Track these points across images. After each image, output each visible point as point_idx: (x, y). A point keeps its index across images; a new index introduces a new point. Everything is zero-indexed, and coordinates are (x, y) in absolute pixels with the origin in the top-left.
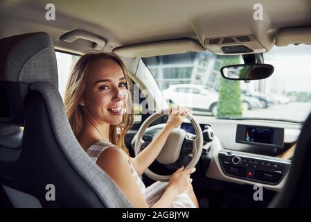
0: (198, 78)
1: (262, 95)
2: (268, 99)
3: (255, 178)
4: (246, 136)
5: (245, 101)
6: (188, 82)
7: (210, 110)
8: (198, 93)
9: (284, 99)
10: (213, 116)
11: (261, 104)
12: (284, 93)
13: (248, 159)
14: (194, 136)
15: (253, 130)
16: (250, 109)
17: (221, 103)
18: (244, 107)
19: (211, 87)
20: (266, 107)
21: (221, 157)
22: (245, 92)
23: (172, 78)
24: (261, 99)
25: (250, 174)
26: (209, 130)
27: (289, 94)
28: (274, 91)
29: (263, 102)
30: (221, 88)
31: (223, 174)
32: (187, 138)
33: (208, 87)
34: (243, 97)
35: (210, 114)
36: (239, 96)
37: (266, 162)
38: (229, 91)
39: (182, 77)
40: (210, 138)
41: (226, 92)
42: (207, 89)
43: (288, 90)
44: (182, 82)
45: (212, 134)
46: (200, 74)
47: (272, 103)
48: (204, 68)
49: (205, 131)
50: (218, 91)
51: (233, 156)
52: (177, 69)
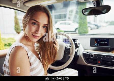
0: (69, 18)
1: (96, 23)
2: (98, 25)
3: (101, 64)
4: (95, 43)
5: (89, 27)
6: (65, 20)
7: (75, 31)
8: (70, 24)
9: (105, 25)
10: (76, 33)
11: (96, 27)
12: (104, 22)
13: (98, 55)
14: (70, 45)
15: (99, 40)
16: (91, 29)
17: (79, 28)
18: (89, 29)
19: (75, 21)
20: (98, 28)
21: (84, 54)
22: (89, 23)
23: (58, 19)
24: (96, 25)
25: (99, 62)
26: (78, 42)
27: (107, 22)
28: (100, 21)
29: (97, 26)
30: (79, 22)
31: (86, 63)
32: (67, 47)
33: (74, 21)
34: (88, 25)
35: (75, 33)
36: (87, 25)
37: (107, 56)
38: (82, 22)
39: (62, 18)
40: (78, 46)
41: (81, 23)
42: (73, 22)
43: (106, 21)
44: (63, 20)
45: (79, 44)
46: (70, 16)
47: (100, 26)
48: (72, 14)
49: (75, 42)
50: (78, 23)
51: (90, 54)
52: (60, 15)
